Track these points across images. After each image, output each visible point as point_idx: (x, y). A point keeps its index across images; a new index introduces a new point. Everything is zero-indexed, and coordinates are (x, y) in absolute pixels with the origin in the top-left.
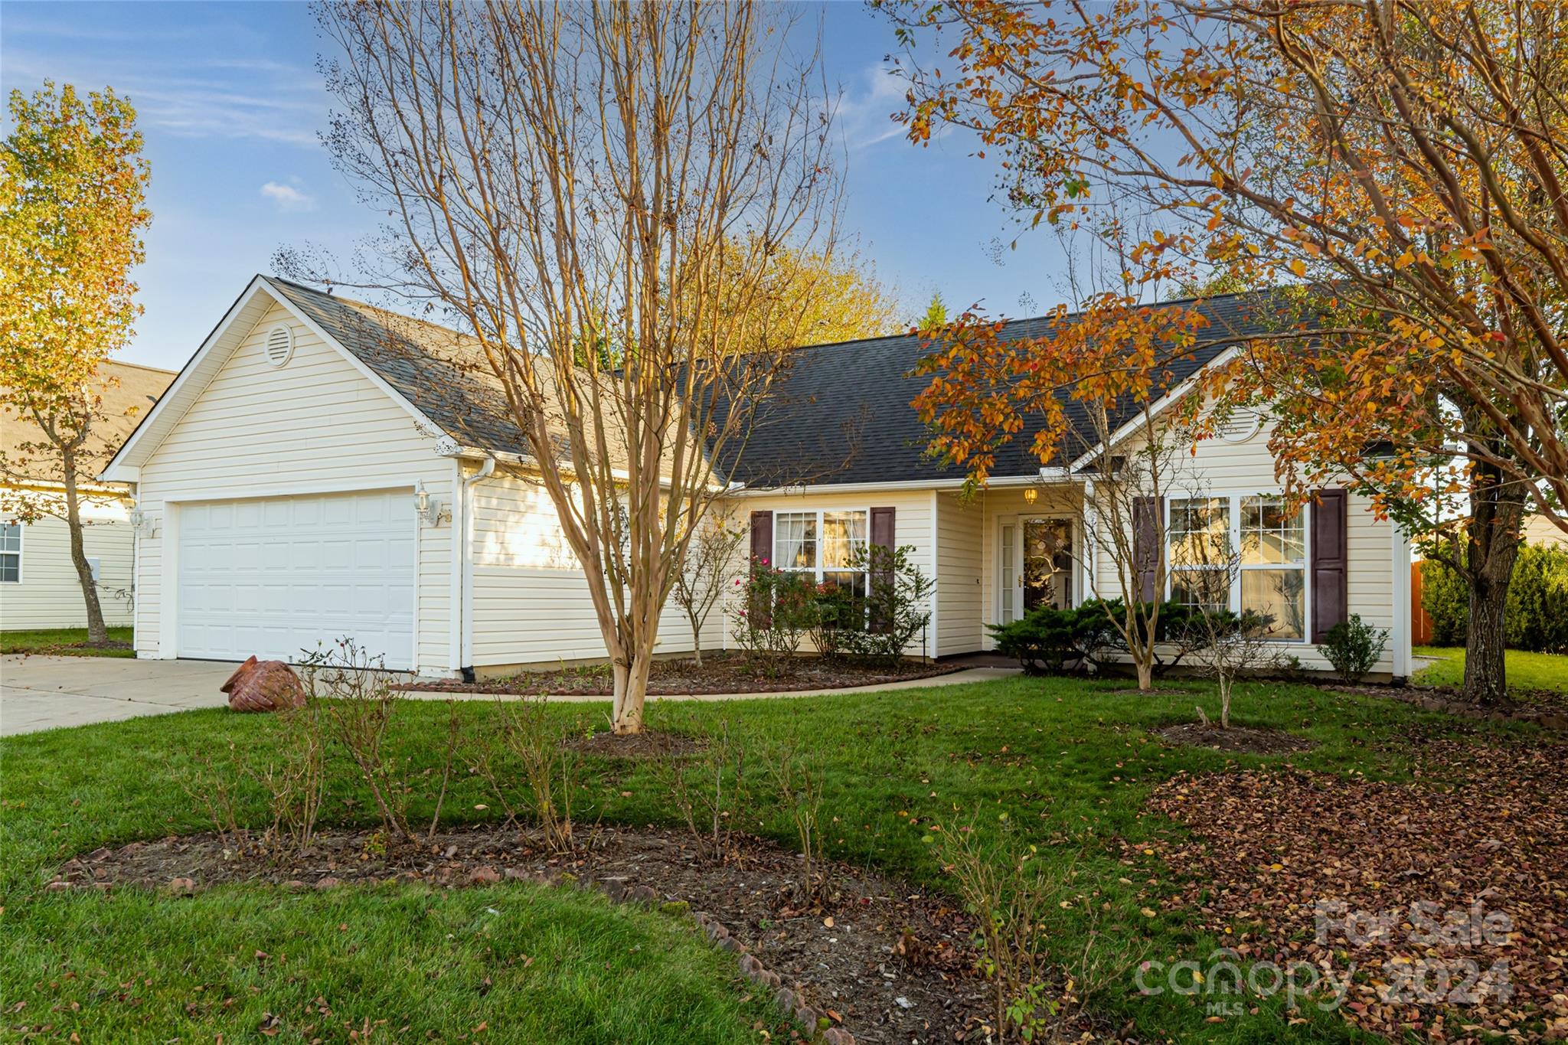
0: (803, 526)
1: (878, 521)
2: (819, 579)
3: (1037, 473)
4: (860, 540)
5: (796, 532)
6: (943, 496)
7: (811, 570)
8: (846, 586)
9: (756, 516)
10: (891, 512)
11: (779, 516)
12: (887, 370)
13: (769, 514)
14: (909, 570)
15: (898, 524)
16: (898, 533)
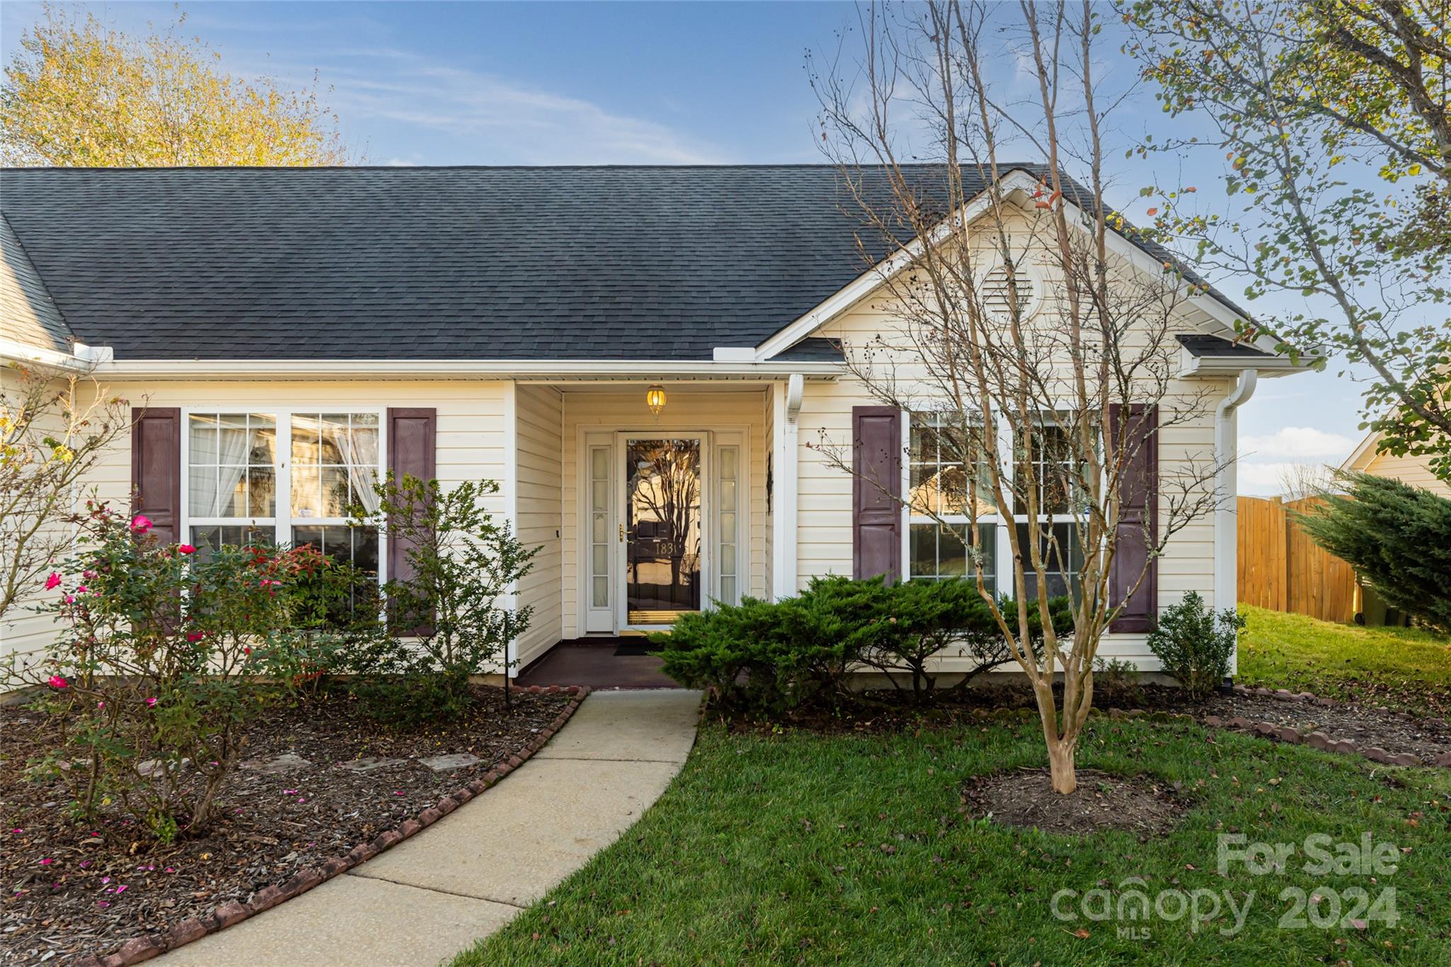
0: (248, 438)
1: (401, 433)
2: (284, 538)
3: (710, 357)
4: (368, 465)
5: (232, 452)
6: (527, 394)
7: (262, 521)
8: (338, 551)
9: (142, 418)
10: (428, 417)
11: (196, 418)
12: (389, 204)
13: (173, 415)
14: (487, 529)
15: (441, 440)
16: (441, 456)
